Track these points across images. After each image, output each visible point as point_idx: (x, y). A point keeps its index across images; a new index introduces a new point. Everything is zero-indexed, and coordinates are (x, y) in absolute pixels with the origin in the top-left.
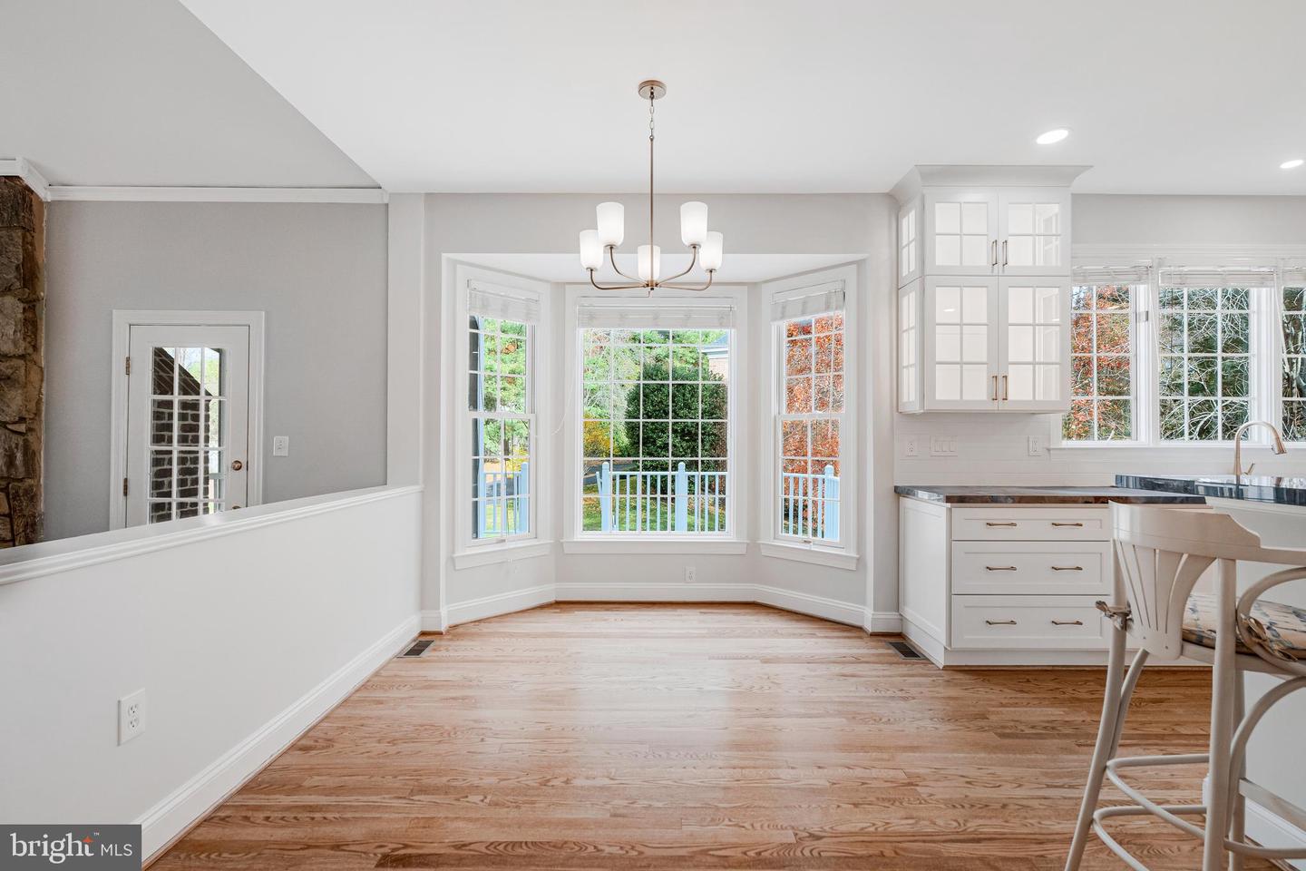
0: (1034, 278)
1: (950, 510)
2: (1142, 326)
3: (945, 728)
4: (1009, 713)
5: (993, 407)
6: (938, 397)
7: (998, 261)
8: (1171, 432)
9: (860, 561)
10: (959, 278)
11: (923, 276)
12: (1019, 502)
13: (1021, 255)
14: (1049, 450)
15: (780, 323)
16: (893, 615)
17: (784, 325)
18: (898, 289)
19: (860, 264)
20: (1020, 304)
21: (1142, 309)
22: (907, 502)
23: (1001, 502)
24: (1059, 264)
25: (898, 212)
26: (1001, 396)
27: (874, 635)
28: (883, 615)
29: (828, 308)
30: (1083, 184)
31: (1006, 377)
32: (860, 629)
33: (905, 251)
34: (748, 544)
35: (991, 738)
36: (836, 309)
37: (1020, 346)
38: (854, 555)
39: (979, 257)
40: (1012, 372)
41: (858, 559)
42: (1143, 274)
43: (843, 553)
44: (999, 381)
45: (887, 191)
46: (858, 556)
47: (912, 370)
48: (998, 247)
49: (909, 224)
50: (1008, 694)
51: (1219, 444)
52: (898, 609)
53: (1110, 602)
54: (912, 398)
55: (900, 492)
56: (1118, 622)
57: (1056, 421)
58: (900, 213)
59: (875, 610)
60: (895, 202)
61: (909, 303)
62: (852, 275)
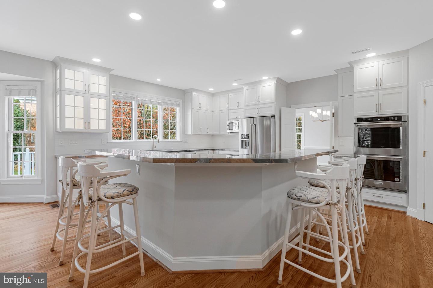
0: (99, 96)
5: (85, 131)
6: (66, 127)
7: (87, 90)
8: (140, 137)
10: (74, 92)
11: (61, 90)
12: (88, 157)
13: (94, 89)
14: (108, 142)
16: (54, 196)
17: (12, 98)
18: (56, 92)
19: (42, 82)
20: (94, 103)
23: (82, 158)
24: (105, 93)
25: (56, 68)
26: (88, 128)
28: (50, 197)
30: (112, 73)
31: (89, 123)
32: (42, 203)
33: (57, 81)
36: (32, 96)
37: (94, 114)
38: (40, 179)
39: (80, 87)
40: (92, 121)
41: (42, 180)
43: (36, 179)
44: (87, 124)
45: (52, 61)
46: (42, 179)
47: (58, 119)
48: (86, 85)
51: (151, 140)
52: (57, 194)
54: (58, 127)
55: (57, 156)
57: (110, 135)
58: (57, 68)
59: (47, 196)
60: (55, 64)
61: (58, 98)
62: (39, 85)
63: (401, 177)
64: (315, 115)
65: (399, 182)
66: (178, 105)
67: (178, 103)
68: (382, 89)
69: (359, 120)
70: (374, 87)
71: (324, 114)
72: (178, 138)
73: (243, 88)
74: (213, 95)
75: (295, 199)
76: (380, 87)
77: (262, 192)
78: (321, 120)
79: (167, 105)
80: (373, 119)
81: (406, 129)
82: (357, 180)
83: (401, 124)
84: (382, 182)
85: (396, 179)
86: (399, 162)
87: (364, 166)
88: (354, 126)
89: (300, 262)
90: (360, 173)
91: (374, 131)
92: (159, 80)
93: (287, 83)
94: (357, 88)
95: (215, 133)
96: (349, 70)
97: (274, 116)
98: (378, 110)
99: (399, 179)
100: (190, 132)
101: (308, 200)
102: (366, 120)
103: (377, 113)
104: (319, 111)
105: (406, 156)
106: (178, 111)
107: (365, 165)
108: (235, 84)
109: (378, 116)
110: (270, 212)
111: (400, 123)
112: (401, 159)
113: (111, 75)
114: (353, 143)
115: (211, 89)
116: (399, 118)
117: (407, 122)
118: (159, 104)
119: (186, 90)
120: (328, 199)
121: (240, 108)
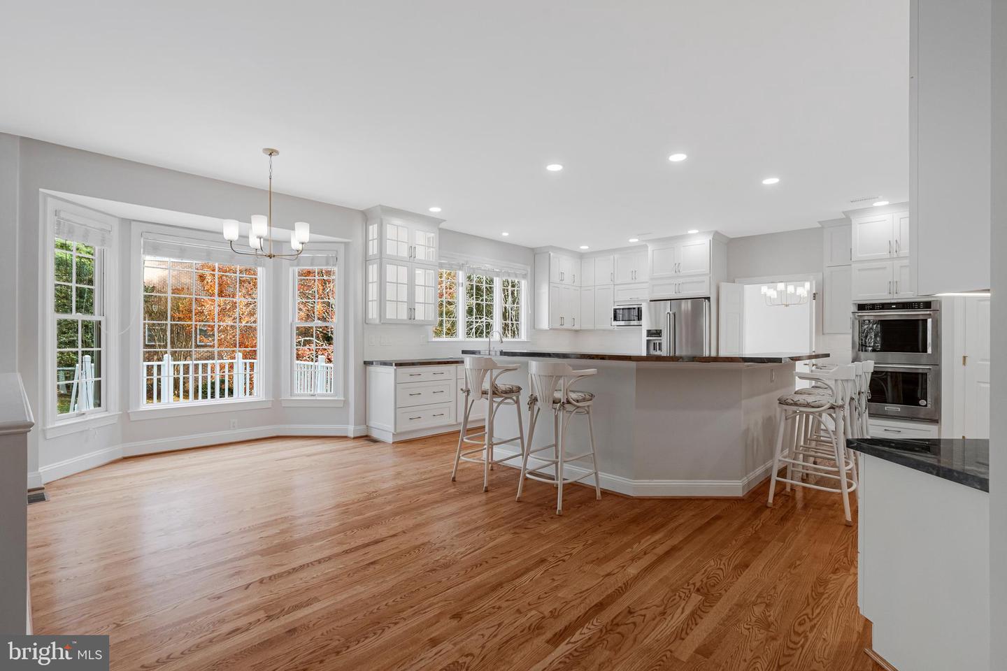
0: (424, 265)
1: (395, 370)
2: (461, 288)
3: (403, 459)
4: (422, 451)
5: (409, 322)
6: (387, 316)
7: (412, 256)
8: (470, 335)
9: (346, 402)
10: (397, 261)
11: (381, 258)
12: (422, 365)
13: (421, 254)
14: (428, 342)
15: (294, 268)
16: (363, 427)
17: (297, 269)
18: (366, 260)
19: (346, 244)
20: (419, 276)
21: (461, 282)
22: (371, 369)
23: (416, 365)
24: (434, 260)
25: (367, 221)
26: (412, 317)
27: (355, 438)
28: (358, 428)
29: (327, 264)
30: (443, 225)
31: (414, 309)
32: (346, 437)
33: (371, 243)
34: (273, 401)
35: (420, 458)
36: (332, 265)
37: (420, 295)
38: (342, 399)
39: (404, 253)
40: (417, 307)
42: (461, 267)
43: (336, 398)
44: (412, 310)
45: (361, 210)
46: (345, 400)
47: (375, 303)
48: (412, 249)
49: (373, 230)
50: (420, 446)
51: (485, 339)
52: (366, 423)
53: (464, 388)
54: (375, 316)
55: (366, 363)
56: (466, 394)
57: (431, 329)
58: (369, 223)
59: (354, 426)
60: (366, 216)
61: (373, 270)
62: (342, 249)
63: (929, 399)
64: (772, 293)
65: (926, 406)
66: (524, 276)
67: (524, 272)
68: (898, 258)
69: (861, 307)
70: (885, 254)
71: (788, 292)
72: (523, 335)
73: (647, 247)
74: (582, 256)
75: (791, 404)
76: (895, 255)
77: (743, 402)
78: (786, 302)
79: (509, 276)
80: (885, 306)
81: (937, 321)
82: (861, 394)
83: (930, 315)
84: (899, 407)
85: (922, 402)
86: (926, 374)
87: (870, 375)
88: (851, 316)
89: (789, 492)
90: (865, 386)
91: (886, 325)
92: (505, 234)
93: (728, 238)
94: (857, 255)
95: (584, 327)
96: (845, 223)
97: (708, 298)
98: (892, 292)
99: (926, 401)
100: (544, 324)
101: (808, 404)
102: (873, 307)
103: (889, 296)
104: (781, 286)
105: (937, 365)
106: (524, 286)
107: (872, 373)
108: (634, 240)
109: (893, 301)
110: (748, 430)
111: (928, 313)
112: (930, 369)
113: (440, 229)
114: (850, 345)
115: (584, 248)
116: (927, 305)
117: (938, 311)
118: (498, 275)
119: (541, 248)
120: (832, 401)
121: (637, 281)
